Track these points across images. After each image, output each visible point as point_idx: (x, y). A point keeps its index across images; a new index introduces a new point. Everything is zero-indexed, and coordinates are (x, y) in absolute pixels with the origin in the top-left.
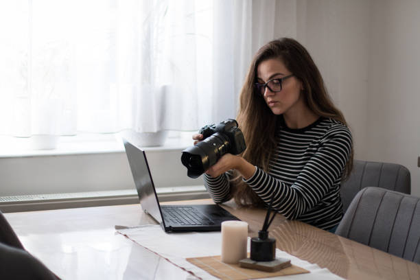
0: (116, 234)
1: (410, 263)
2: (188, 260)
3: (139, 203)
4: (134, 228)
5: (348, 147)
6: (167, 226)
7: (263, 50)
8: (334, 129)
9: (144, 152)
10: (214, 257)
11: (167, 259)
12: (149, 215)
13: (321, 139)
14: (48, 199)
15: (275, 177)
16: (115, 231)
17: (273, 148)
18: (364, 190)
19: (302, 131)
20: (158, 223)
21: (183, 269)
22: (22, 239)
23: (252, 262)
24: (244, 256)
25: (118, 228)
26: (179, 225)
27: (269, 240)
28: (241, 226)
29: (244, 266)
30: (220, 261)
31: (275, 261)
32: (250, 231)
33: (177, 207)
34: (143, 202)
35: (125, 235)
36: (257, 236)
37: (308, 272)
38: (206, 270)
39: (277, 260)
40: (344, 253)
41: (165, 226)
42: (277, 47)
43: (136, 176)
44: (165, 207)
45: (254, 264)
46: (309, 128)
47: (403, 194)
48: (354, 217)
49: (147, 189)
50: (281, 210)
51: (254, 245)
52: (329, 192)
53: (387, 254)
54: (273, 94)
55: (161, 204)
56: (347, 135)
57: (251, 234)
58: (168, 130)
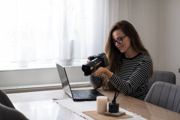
0: (53, 102)
1: (175, 113)
2: (83, 112)
3: (63, 89)
4: (61, 99)
5: (151, 66)
6: (74, 98)
7: (113, 27)
8: (145, 58)
9: (64, 68)
10: (94, 111)
11: (74, 112)
12: (67, 94)
13: (140, 62)
14: (25, 88)
15: (122, 78)
16: (53, 101)
17: (120, 66)
18: (156, 82)
19: (132, 59)
20: (70, 97)
21: (81, 116)
22: (14, 105)
23: (109, 113)
24: (106, 111)
25: (54, 99)
26: (79, 98)
27: (117, 104)
28: (105, 98)
29: (106, 115)
30: (96, 113)
31: (119, 113)
32: (108, 100)
33: (78, 91)
34: (64, 88)
35: (57, 103)
36: (111, 102)
37: (133, 117)
38: (90, 117)
39: (120, 112)
40: (148, 109)
41: (73, 99)
42: (119, 25)
43: (61, 78)
44: (73, 91)
45: (110, 114)
46: (134, 58)
47: (172, 84)
48: (152, 94)
49: (66, 83)
50: (122, 91)
51: (110, 106)
52: (142, 84)
53: (165, 109)
54: (119, 44)
55: (72, 89)
56: (150, 61)
57: (109, 101)
58: (74, 58)
